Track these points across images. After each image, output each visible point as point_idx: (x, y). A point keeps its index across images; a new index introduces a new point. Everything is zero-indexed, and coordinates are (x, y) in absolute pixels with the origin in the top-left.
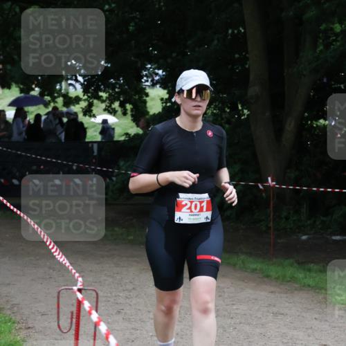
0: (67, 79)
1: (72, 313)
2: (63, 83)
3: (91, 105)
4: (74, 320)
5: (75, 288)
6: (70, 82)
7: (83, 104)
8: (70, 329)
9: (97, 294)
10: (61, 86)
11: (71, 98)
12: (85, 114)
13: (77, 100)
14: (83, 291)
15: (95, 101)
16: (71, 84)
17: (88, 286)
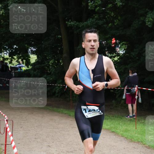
0: (4, 52)
1: (5, 128)
2: (3, 53)
3: (12, 60)
4: (5, 131)
5: (5, 120)
6: (5, 52)
7: (9, 60)
8: (4, 133)
9: (13, 121)
10: (2, 54)
11: (5, 58)
12: (10, 63)
13: (7, 59)
14: (8, 121)
15: (13, 59)
16: (5, 53)
17: (9, 119)
